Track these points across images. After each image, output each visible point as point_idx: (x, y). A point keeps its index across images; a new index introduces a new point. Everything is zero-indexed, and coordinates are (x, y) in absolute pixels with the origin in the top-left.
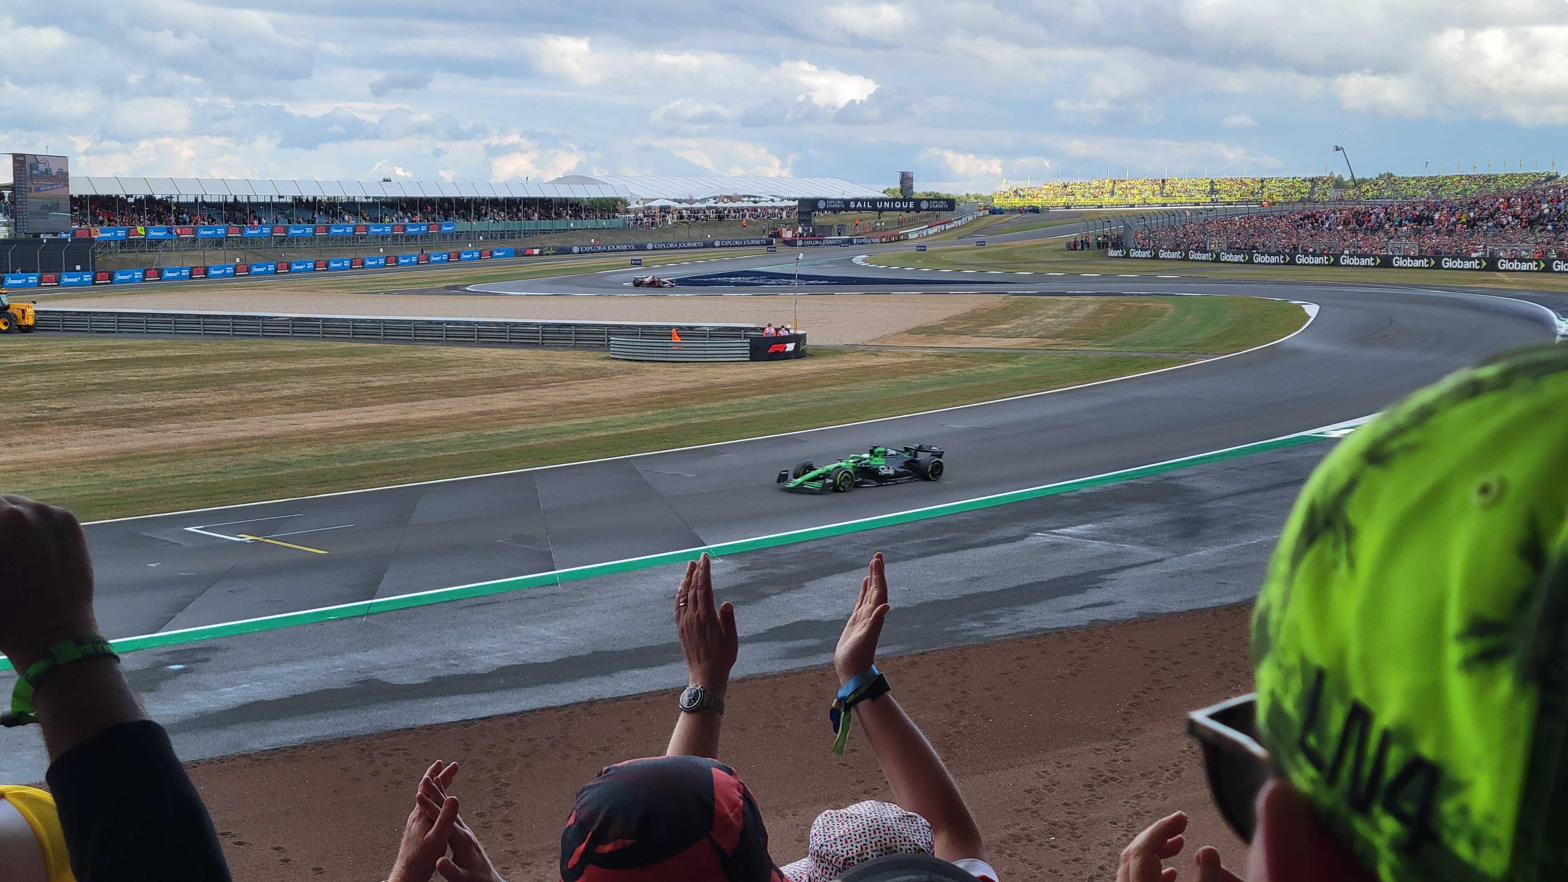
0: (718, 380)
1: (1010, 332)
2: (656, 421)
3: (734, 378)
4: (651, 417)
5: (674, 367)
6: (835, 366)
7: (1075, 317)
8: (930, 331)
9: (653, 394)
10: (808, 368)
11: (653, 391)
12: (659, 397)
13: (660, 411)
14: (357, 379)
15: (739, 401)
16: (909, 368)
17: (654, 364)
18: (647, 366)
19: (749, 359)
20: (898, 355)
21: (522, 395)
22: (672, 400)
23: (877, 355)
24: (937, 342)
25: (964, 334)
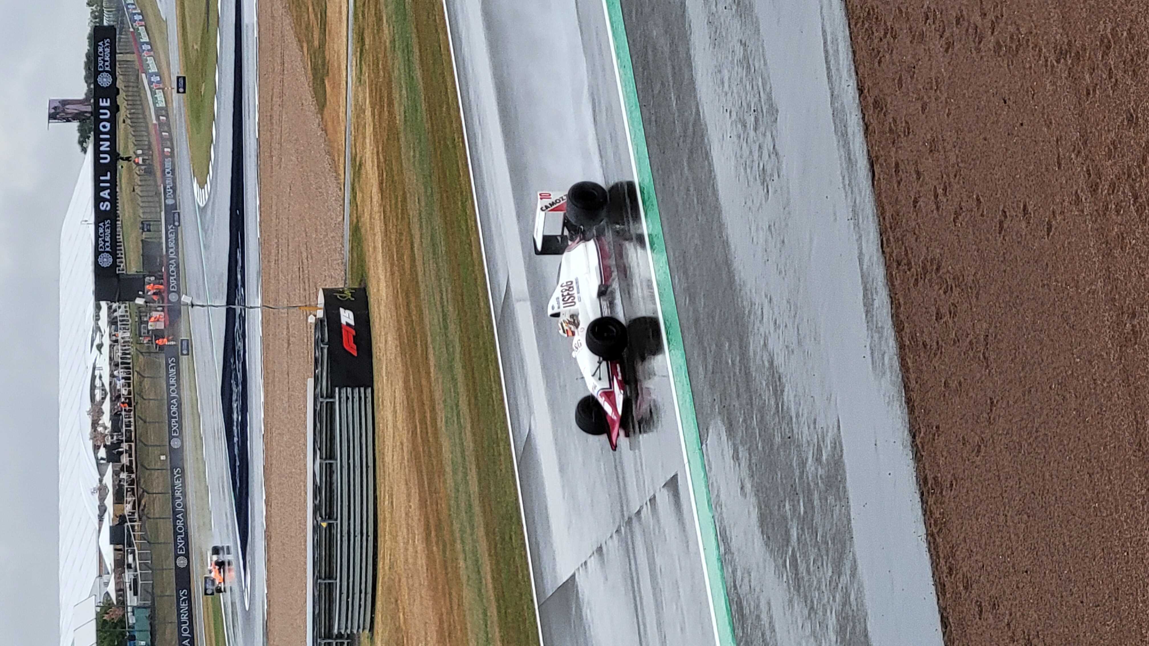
0: (405, 445)
2: (474, 552)
3: (401, 415)
4: (469, 562)
5: (385, 521)
6: (379, 238)
10: (383, 285)
11: (424, 557)
12: (435, 548)
13: (459, 546)
16: (382, 107)
17: (380, 556)
18: (383, 568)
19: (369, 390)
20: (360, 129)
22: (439, 527)
23: (360, 165)
24: (339, 58)
25: (326, 13)
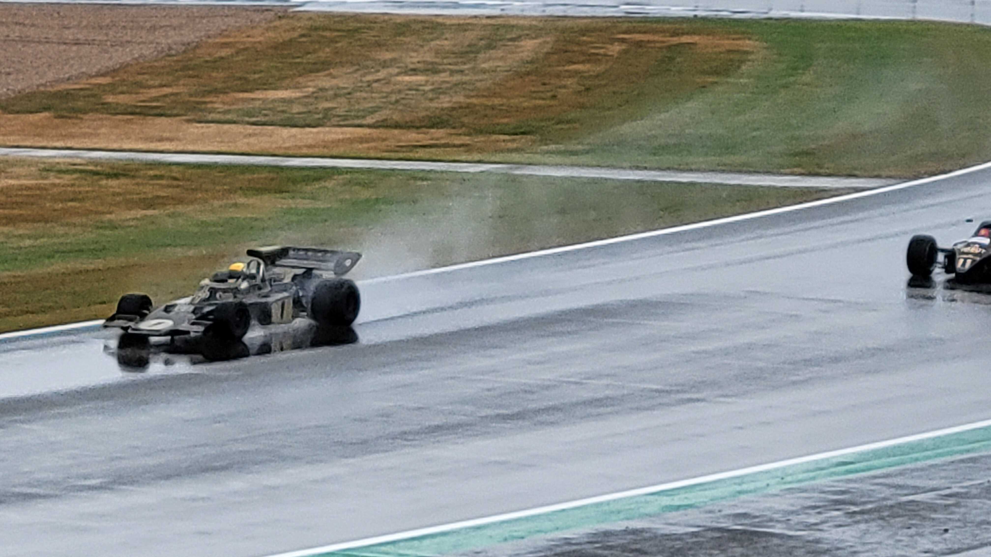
1: (296, 109)
7: (484, 71)
8: (62, 104)
24: (84, 135)
25: (161, 115)
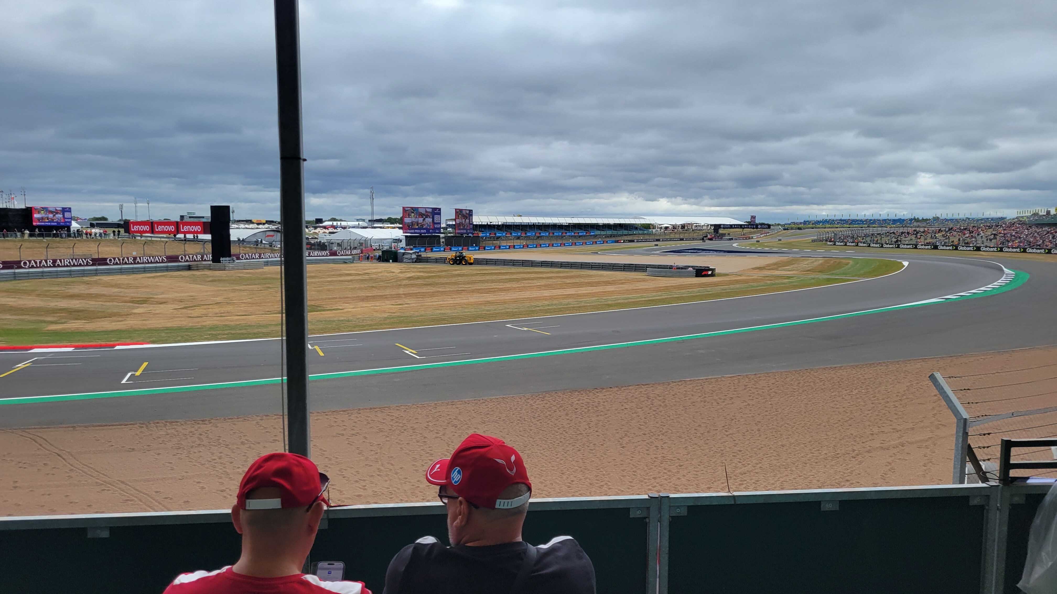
0: (684, 283)
1: (789, 269)
4: (660, 294)
6: (726, 279)
7: (814, 265)
8: (760, 268)
9: (661, 287)
10: (716, 280)
12: (663, 288)
13: (664, 293)
14: (562, 280)
15: (692, 290)
16: (753, 280)
17: (661, 278)
18: (659, 278)
19: (695, 277)
20: (749, 276)
21: (616, 286)
22: (667, 289)
23: (741, 276)
